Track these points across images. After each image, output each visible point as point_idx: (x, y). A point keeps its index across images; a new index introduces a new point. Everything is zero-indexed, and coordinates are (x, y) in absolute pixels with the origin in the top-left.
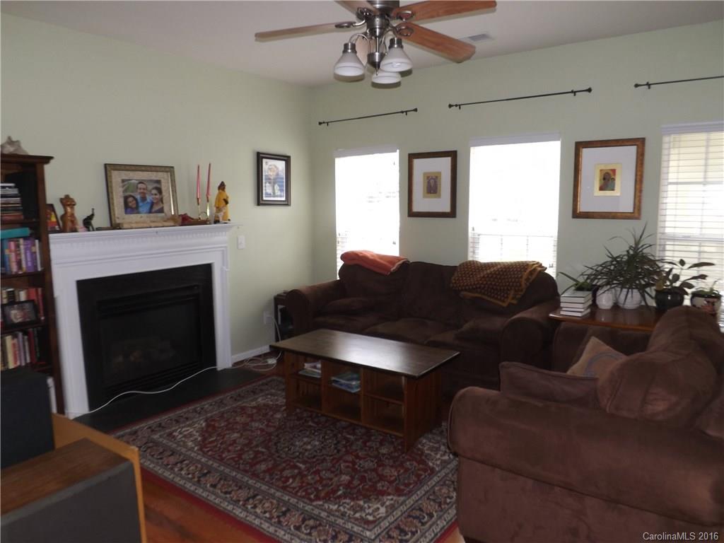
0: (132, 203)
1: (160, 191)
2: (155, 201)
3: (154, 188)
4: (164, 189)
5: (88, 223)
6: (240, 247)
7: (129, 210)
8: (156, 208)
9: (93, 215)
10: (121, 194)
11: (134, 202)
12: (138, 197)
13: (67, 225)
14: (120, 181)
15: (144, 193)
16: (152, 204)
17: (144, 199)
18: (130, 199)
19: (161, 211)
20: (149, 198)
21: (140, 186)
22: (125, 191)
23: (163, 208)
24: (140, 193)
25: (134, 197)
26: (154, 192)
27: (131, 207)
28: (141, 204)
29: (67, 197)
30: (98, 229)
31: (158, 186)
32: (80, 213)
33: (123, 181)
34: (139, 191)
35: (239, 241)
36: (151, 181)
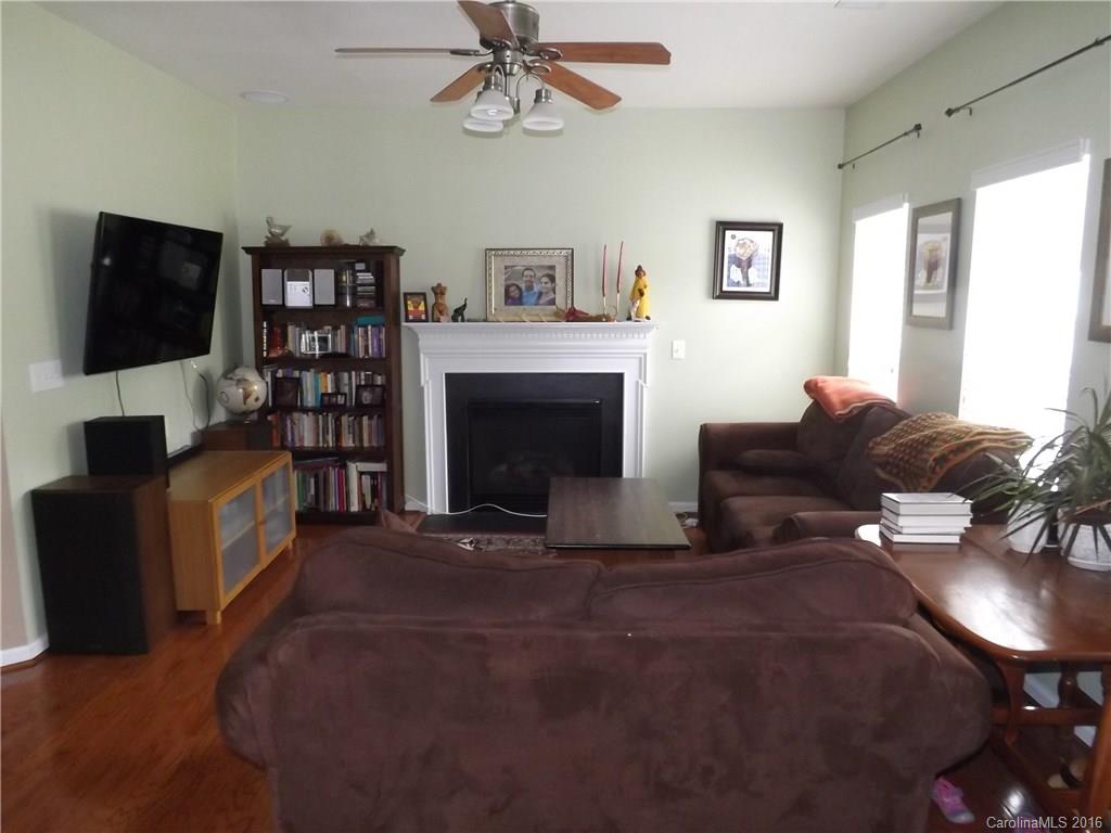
0: (514, 293)
1: (552, 279)
2: (544, 291)
3: (544, 276)
4: (557, 277)
5: (459, 314)
6: (675, 355)
7: (510, 301)
8: (544, 299)
9: (465, 305)
10: (503, 283)
11: (517, 292)
12: (523, 286)
13: (434, 314)
14: (503, 268)
15: (532, 282)
16: (540, 294)
17: (530, 288)
18: (512, 289)
19: (552, 302)
20: (536, 288)
21: (526, 273)
22: (506, 280)
23: (555, 299)
24: (526, 281)
25: (518, 287)
26: (545, 279)
27: (513, 298)
28: (525, 294)
29: (439, 285)
30: (468, 321)
31: (551, 272)
32: (452, 301)
33: (506, 268)
34: (525, 279)
35: (675, 348)
36: (543, 267)
